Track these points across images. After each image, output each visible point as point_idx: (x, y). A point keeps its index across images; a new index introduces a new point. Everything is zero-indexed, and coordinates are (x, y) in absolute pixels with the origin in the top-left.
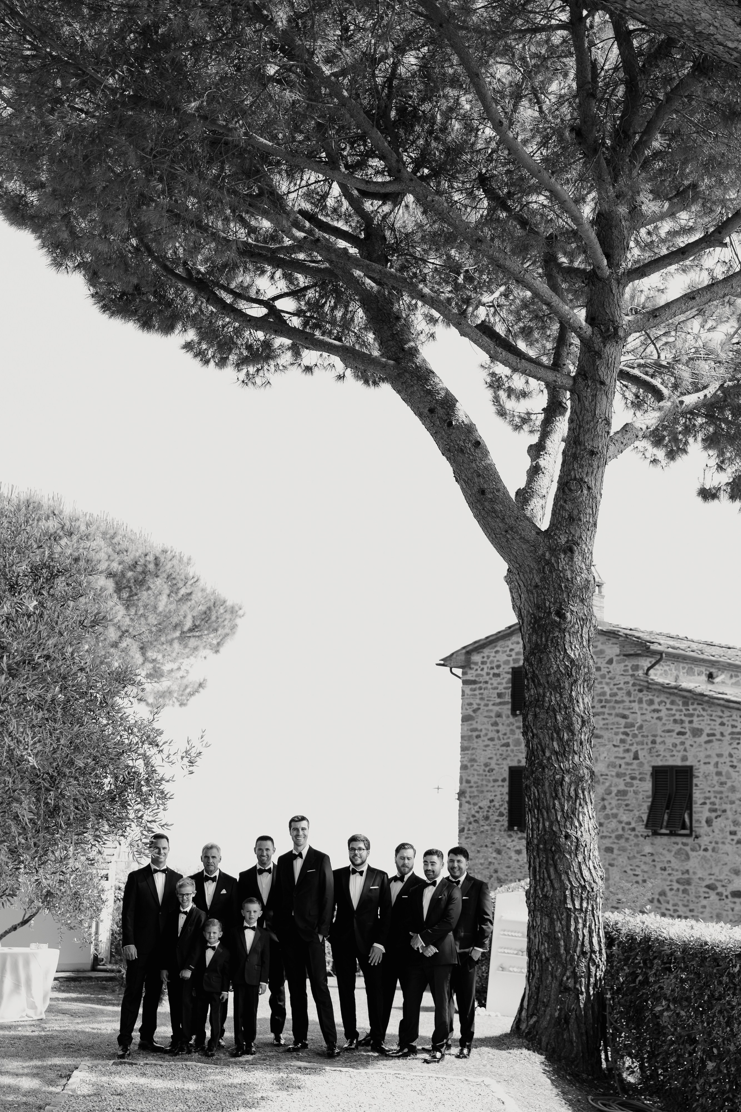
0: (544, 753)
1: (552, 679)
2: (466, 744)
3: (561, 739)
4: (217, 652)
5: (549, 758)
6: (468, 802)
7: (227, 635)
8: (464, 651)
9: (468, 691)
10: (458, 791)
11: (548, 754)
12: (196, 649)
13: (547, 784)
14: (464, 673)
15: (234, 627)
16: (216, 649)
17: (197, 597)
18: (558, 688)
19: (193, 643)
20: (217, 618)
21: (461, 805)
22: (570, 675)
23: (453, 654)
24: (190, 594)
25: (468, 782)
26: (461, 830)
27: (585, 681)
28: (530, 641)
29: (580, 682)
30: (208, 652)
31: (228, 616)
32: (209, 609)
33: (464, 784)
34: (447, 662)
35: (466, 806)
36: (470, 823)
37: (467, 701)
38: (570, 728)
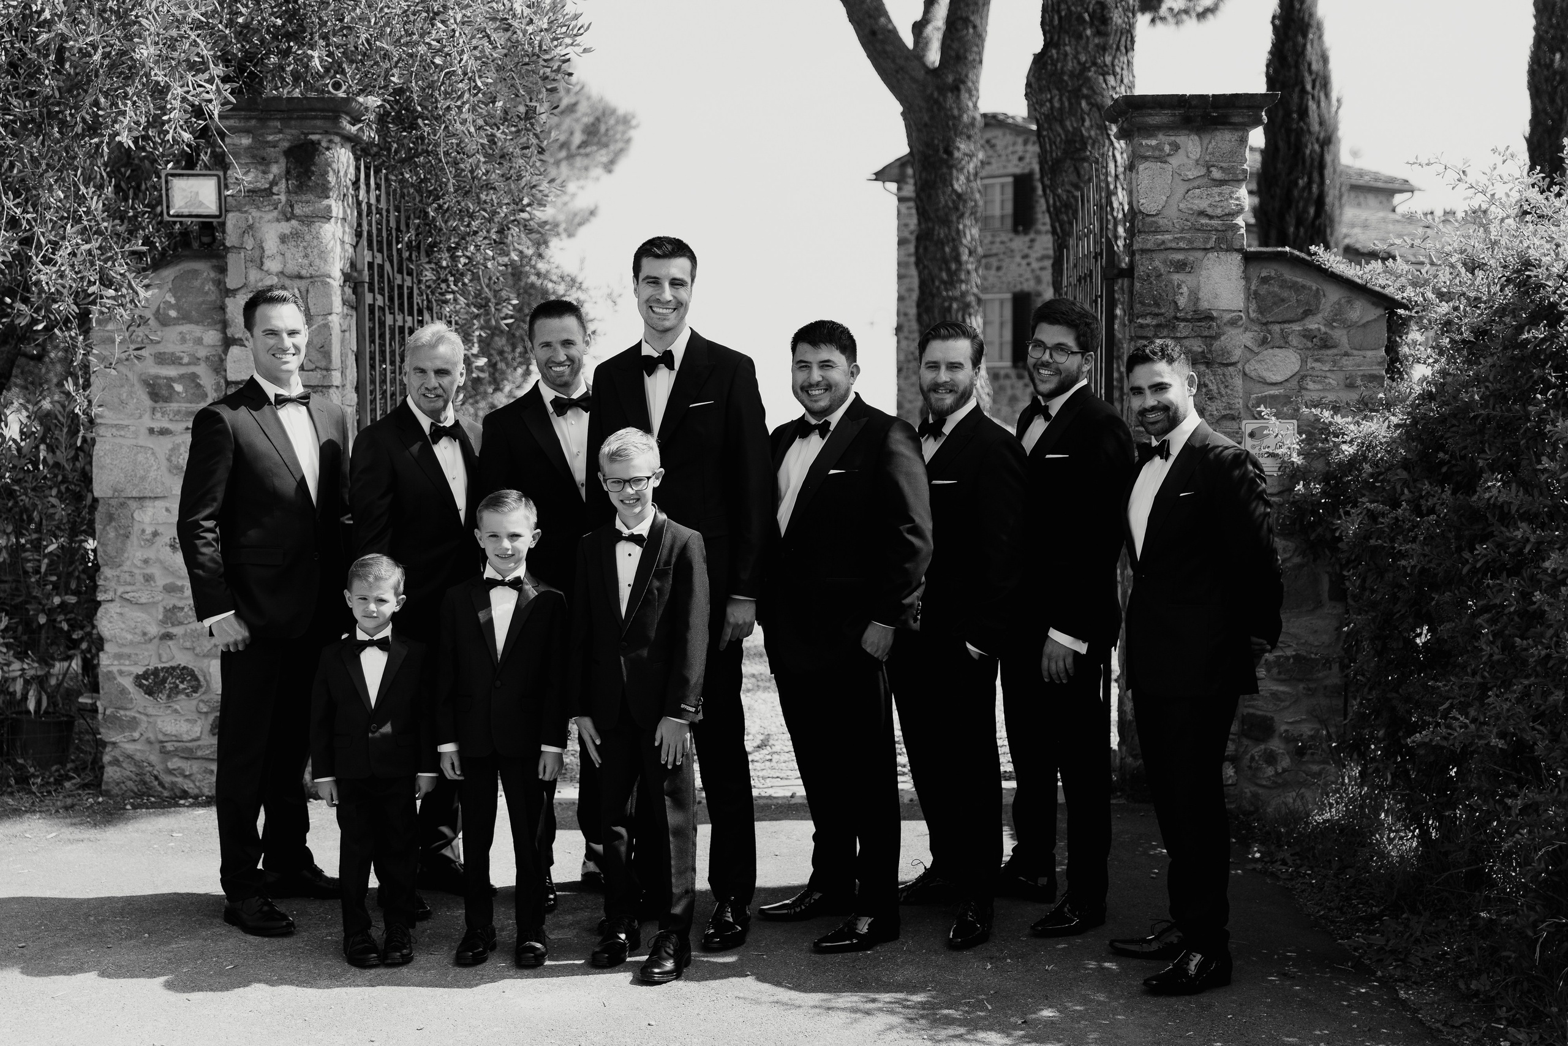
0: (933, 282)
1: (940, 213)
2: (903, 271)
3: (948, 270)
4: (610, 171)
5: (938, 288)
6: (907, 338)
7: (622, 150)
8: (898, 163)
9: (904, 210)
10: (895, 325)
11: (937, 283)
12: (586, 169)
13: (936, 311)
14: (899, 189)
15: (628, 141)
16: (609, 167)
17: (583, 107)
18: (946, 222)
19: (580, 162)
20: (607, 130)
22: (957, 209)
23: (884, 168)
24: (575, 104)
25: (906, 315)
27: (972, 214)
29: (967, 215)
30: (598, 172)
31: (620, 128)
32: (598, 119)
33: (902, 318)
34: (881, 176)
35: (904, 342)
36: (909, 361)
37: (903, 222)
38: (957, 259)
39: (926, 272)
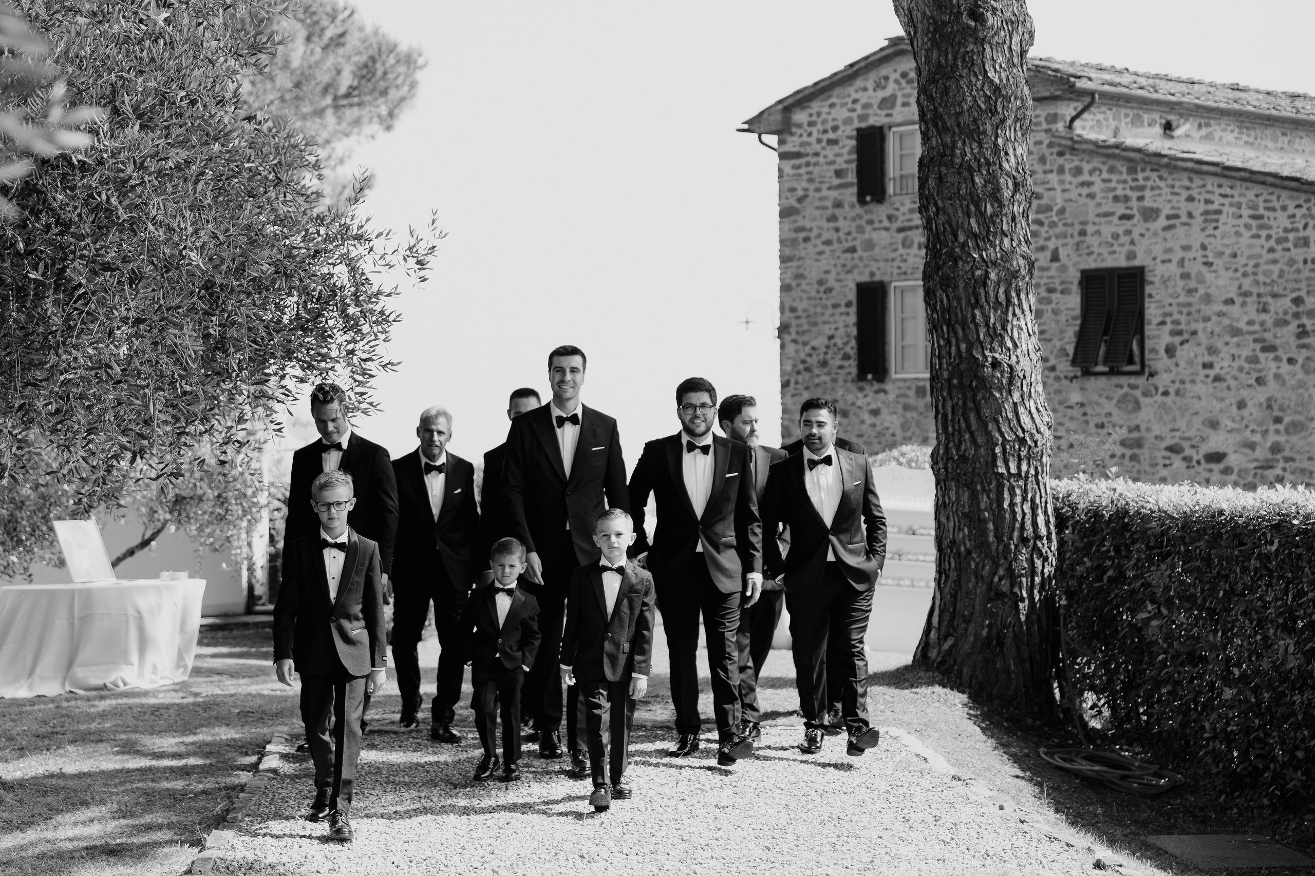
0: (956, 237)
1: (965, 119)
2: (788, 252)
3: (981, 214)
4: (389, 128)
5: (964, 245)
6: (795, 341)
7: (402, 99)
8: (780, 107)
9: (788, 170)
10: (778, 324)
11: (961, 238)
12: (357, 122)
13: (961, 285)
14: (781, 142)
15: (413, 85)
16: (388, 122)
17: (353, 41)
18: (974, 134)
19: (350, 114)
20: (385, 73)
21: (782, 347)
22: (994, 112)
23: (762, 113)
24: (342, 35)
25: (793, 310)
26: (785, 385)
27: (1017, 120)
28: (928, 60)
29: (1009, 122)
30: (374, 128)
31: (402, 69)
32: (373, 59)
33: (787, 314)
34: (754, 125)
35: (791, 348)
36: (799, 373)
37: (787, 185)
38: (995, 195)
39: (942, 218)
